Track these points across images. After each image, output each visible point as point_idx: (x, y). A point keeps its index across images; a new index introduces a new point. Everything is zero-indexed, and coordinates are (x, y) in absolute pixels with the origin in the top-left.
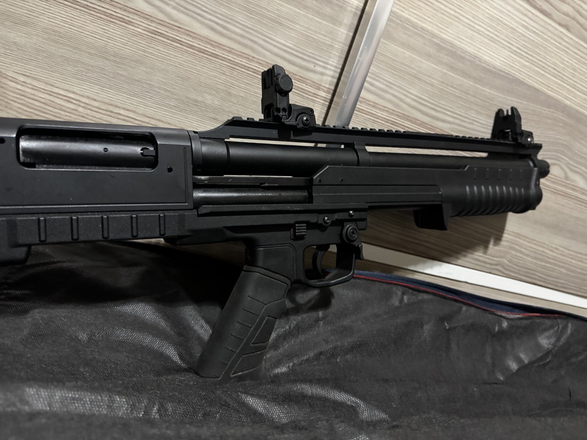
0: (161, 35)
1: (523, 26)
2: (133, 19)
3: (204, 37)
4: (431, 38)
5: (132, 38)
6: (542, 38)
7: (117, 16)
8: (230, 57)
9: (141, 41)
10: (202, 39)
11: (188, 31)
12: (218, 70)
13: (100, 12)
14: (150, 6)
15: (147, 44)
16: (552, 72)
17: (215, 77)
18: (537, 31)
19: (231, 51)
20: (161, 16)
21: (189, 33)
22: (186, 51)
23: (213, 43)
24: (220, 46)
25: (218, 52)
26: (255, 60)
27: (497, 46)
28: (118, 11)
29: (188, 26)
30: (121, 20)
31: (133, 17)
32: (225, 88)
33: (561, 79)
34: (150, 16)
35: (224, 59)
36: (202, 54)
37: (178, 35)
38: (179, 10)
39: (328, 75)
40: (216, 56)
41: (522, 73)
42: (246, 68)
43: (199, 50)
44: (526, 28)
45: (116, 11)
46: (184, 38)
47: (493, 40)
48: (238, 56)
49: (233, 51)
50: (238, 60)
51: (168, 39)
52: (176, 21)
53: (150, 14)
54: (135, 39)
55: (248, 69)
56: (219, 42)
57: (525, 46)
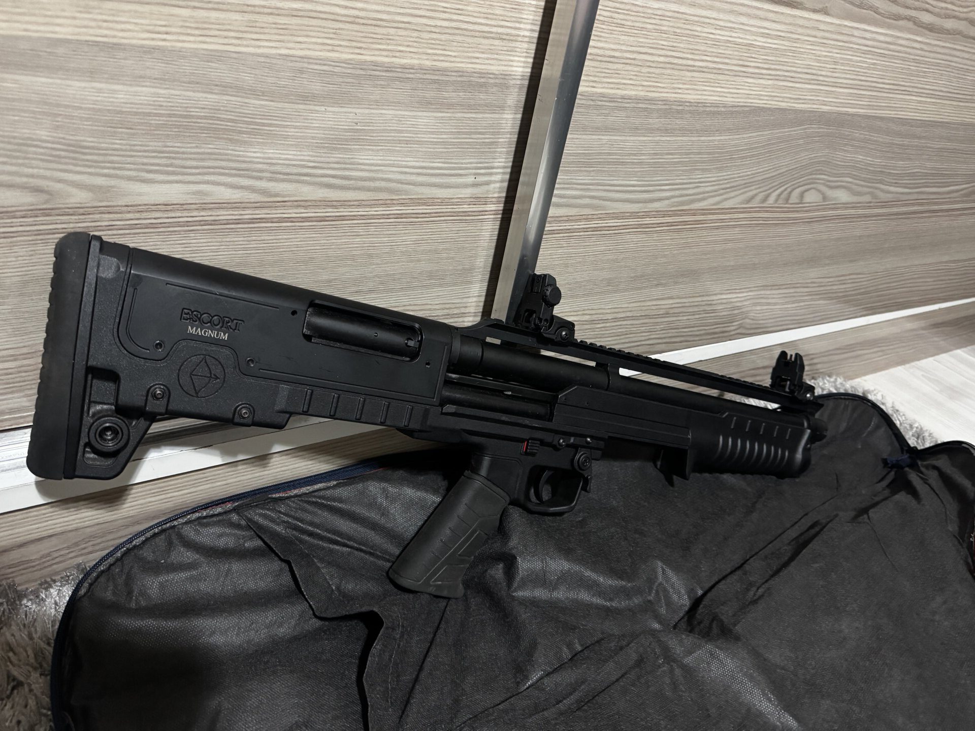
0: (261, 220)
1: (763, 35)
2: (218, 216)
3: (320, 201)
4: (635, 105)
5: (224, 240)
6: (789, 39)
7: (195, 221)
8: (362, 211)
9: (235, 239)
10: (319, 203)
11: (296, 201)
12: (349, 234)
13: (171, 225)
14: (236, 191)
15: (245, 239)
16: (804, 79)
17: (346, 243)
18: (782, 34)
19: (360, 204)
20: (254, 197)
21: (298, 204)
22: (301, 228)
23: (335, 203)
24: (344, 203)
25: (344, 212)
26: (395, 202)
27: (728, 78)
28: (195, 214)
29: (295, 196)
30: (202, 223)
31: (218, 214)
32: (362, 252)
33: (816, 82)
34: (241, 203)
35: (353, 218)
36: (322, 223)
37: (284, 211)
38: (276, 180)
39: (495, 182)
40: (342, 218)
41: (762, 98)
42: (386, 217)
43: (318, 219)
44: (768, 36)
45: (192, 215)
46: (292, 213)
47: (720, 72)
48: (370, 206)
49: (364, 203)
50: (373, 211)
51: (272, 222)
52: (276, 195)
53: (239, 201)
54: (228, 240)
55: (388, 216)
56: (342, 199)
57: (766, 61)
